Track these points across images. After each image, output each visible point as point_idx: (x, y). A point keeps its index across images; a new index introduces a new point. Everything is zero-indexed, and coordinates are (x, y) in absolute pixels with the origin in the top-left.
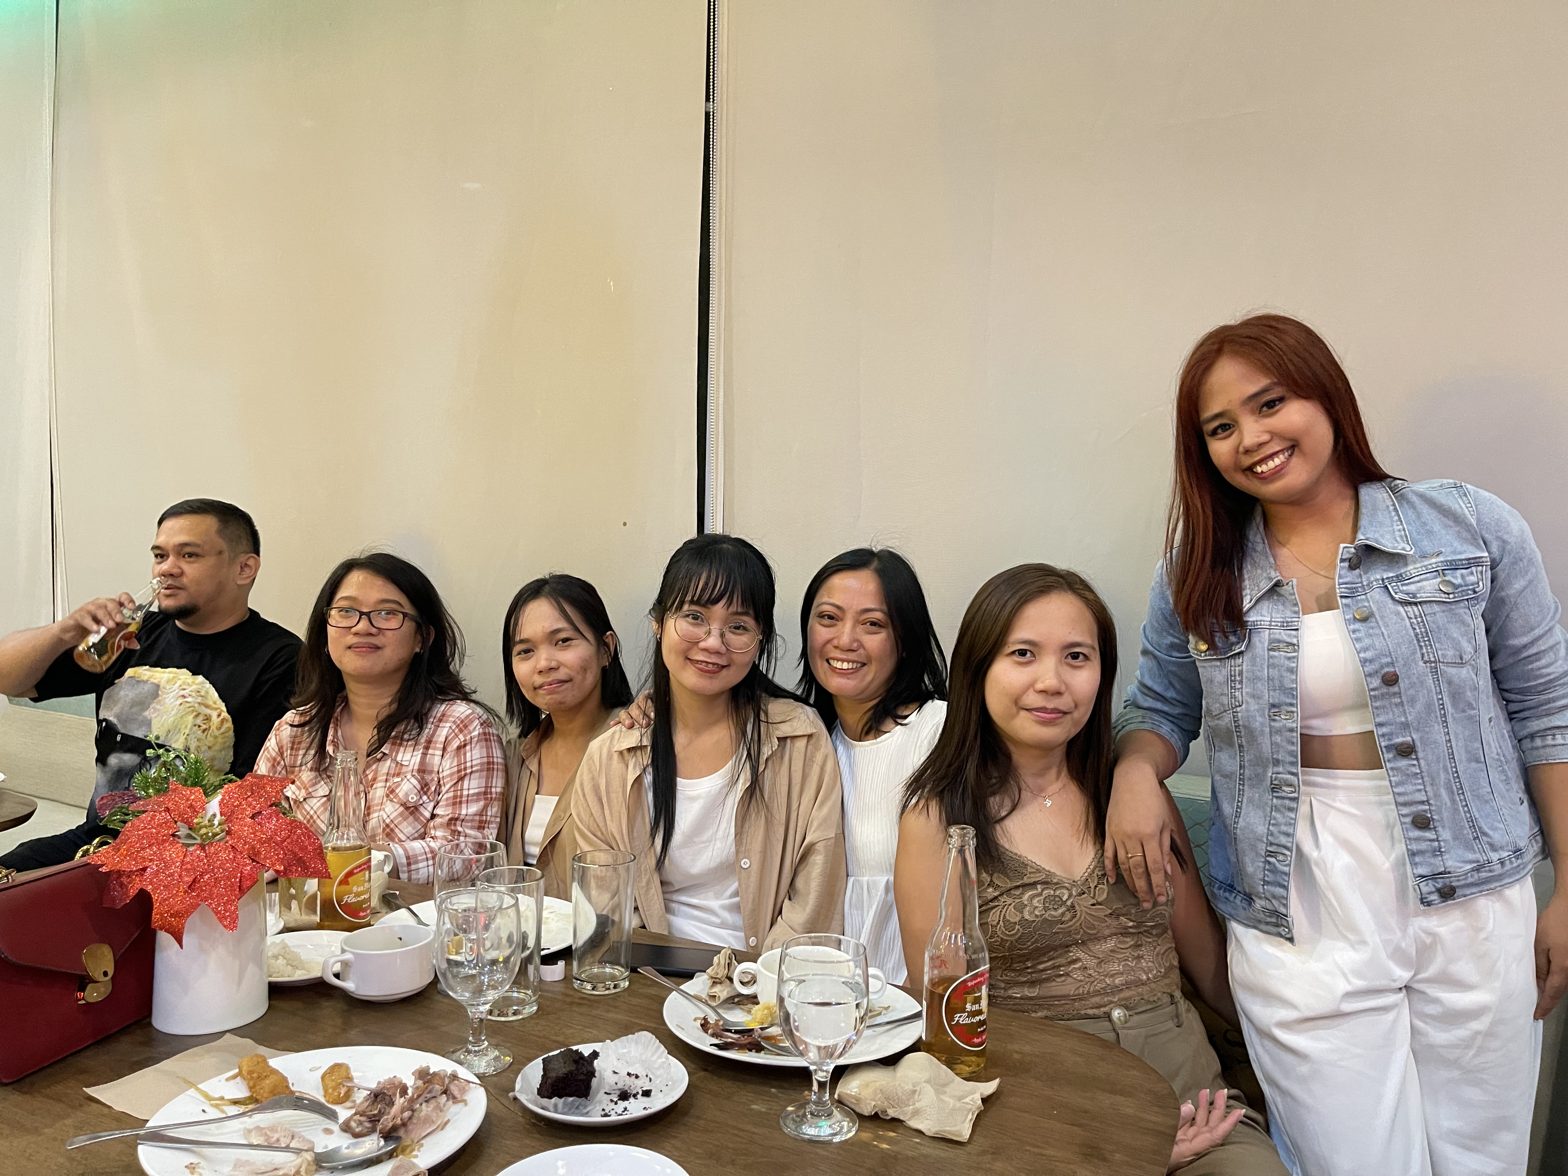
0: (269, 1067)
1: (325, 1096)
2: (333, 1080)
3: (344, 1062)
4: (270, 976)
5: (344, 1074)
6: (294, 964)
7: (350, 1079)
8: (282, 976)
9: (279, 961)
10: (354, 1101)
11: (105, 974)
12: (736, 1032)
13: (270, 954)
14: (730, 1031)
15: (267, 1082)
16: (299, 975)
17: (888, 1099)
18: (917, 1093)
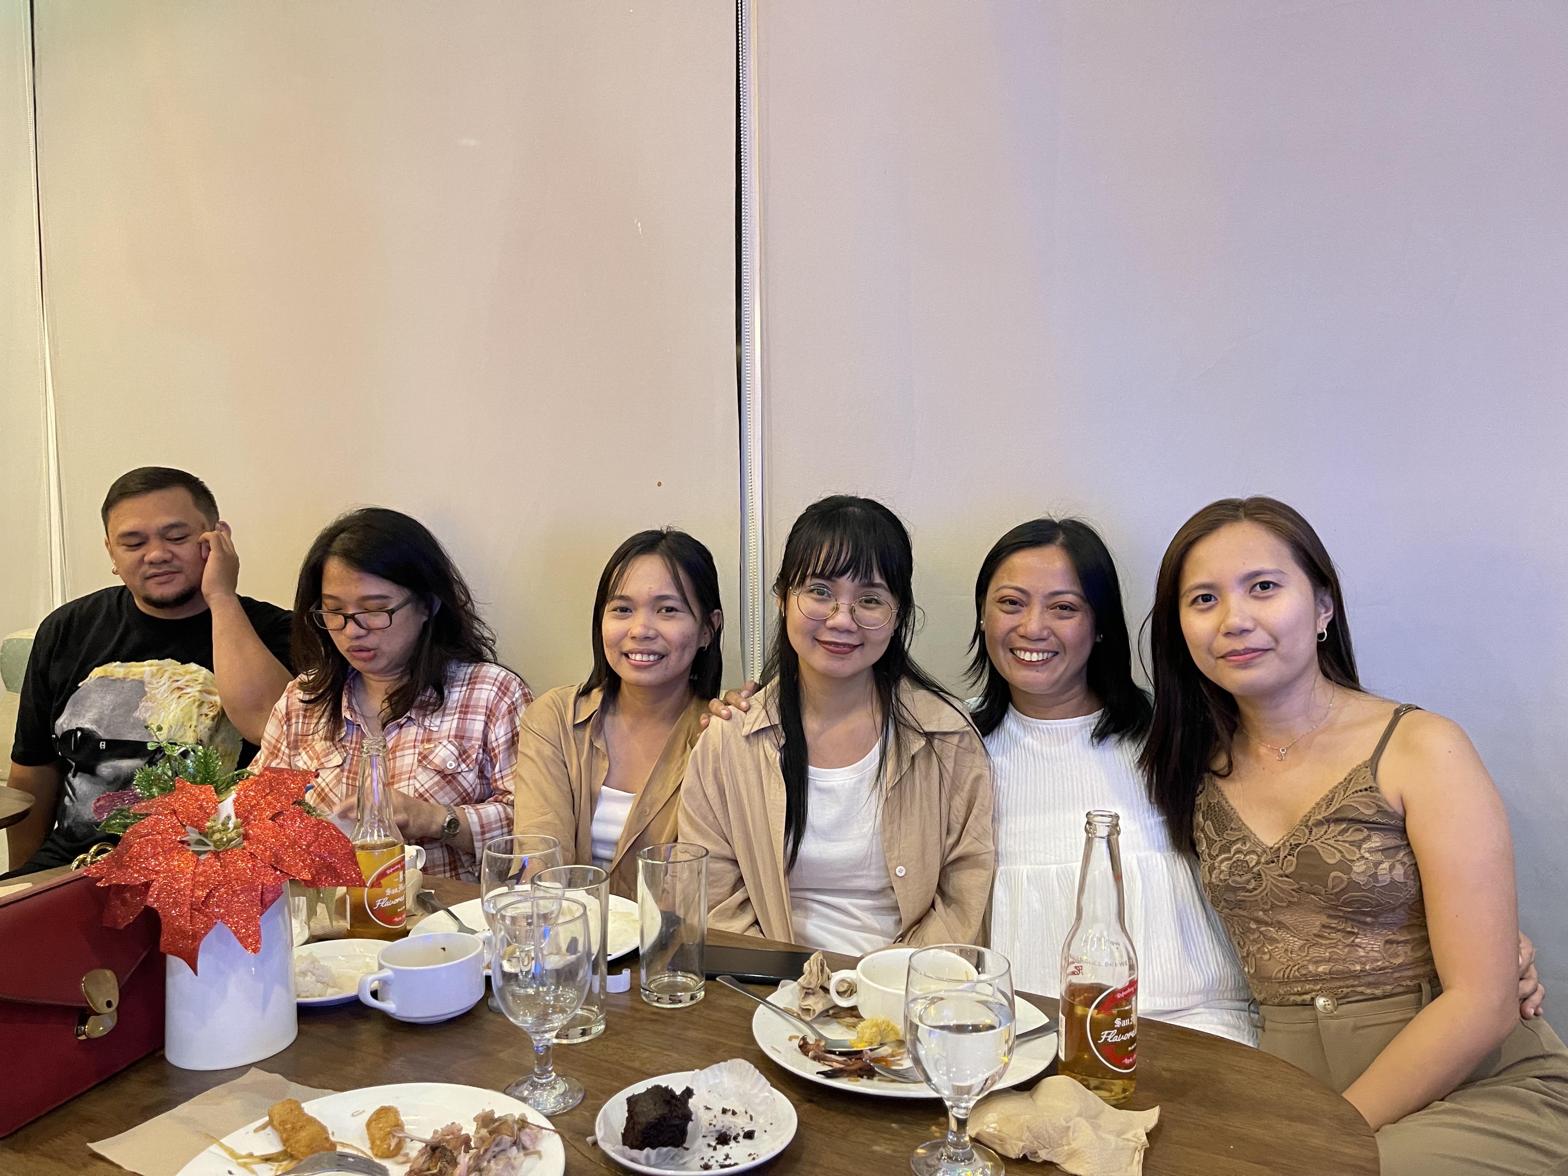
0: (304, 1114)
1: (372, 1149)
2: (381, 1129)
3: (391, 1104)
4: (298, 996)
5: (392, 1122)
6: (324, 980)
7: (399, 1126)
8: (313, 996)
9: (308, 978)
10: (407, 1155)
11: (109, 1004)
12: (841, 1054)
13: (297, 970)
14: (834, 1053)
15: (303, 1134)
16: (331, 995)
17: (1036, 1138)
18: (1071, 1130)
